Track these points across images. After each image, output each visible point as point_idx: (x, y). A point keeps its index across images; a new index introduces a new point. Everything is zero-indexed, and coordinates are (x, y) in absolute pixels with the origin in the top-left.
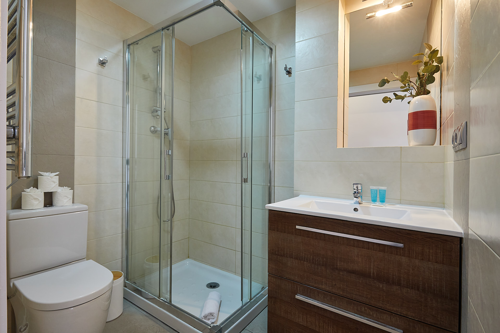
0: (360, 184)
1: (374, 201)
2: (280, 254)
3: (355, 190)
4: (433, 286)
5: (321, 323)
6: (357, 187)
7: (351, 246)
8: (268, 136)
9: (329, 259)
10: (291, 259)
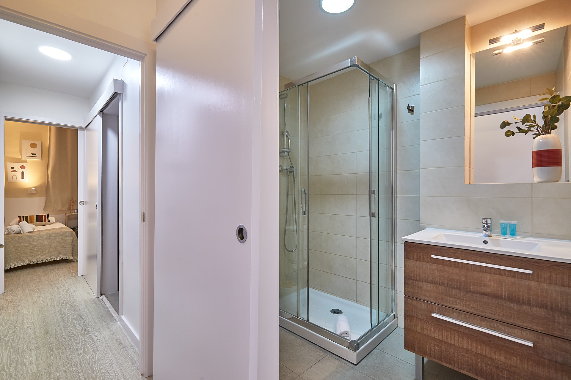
0: (490, 218)
1: (504, 234)
2: (416, 279)
3: (484, 224)
4: (560, 305)
5: (456, 337)
6: (486, 221)
7: (484, 272)
8: (391, 171)
9: (462, 283)
10: (427, 283)
